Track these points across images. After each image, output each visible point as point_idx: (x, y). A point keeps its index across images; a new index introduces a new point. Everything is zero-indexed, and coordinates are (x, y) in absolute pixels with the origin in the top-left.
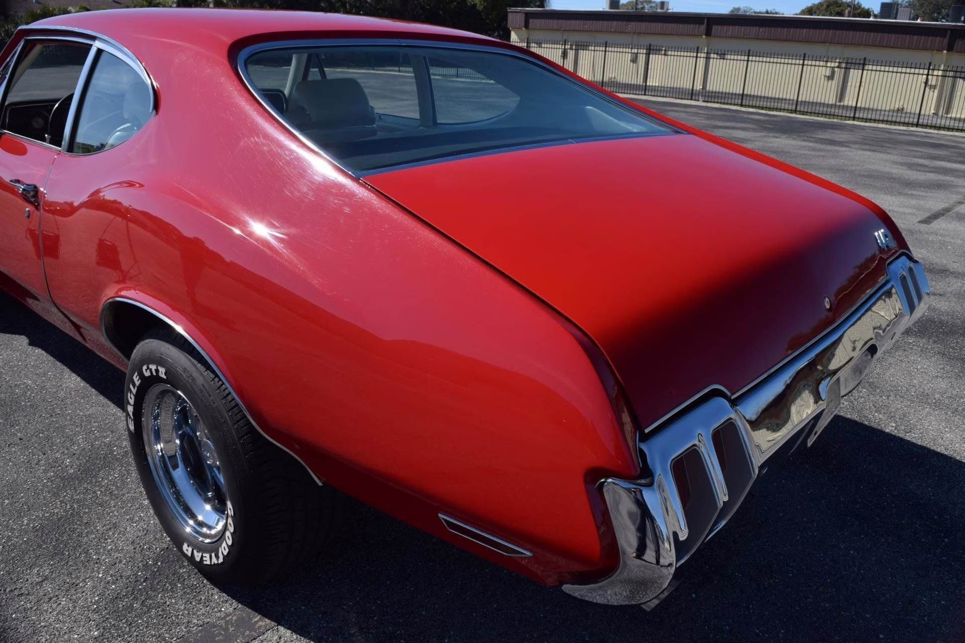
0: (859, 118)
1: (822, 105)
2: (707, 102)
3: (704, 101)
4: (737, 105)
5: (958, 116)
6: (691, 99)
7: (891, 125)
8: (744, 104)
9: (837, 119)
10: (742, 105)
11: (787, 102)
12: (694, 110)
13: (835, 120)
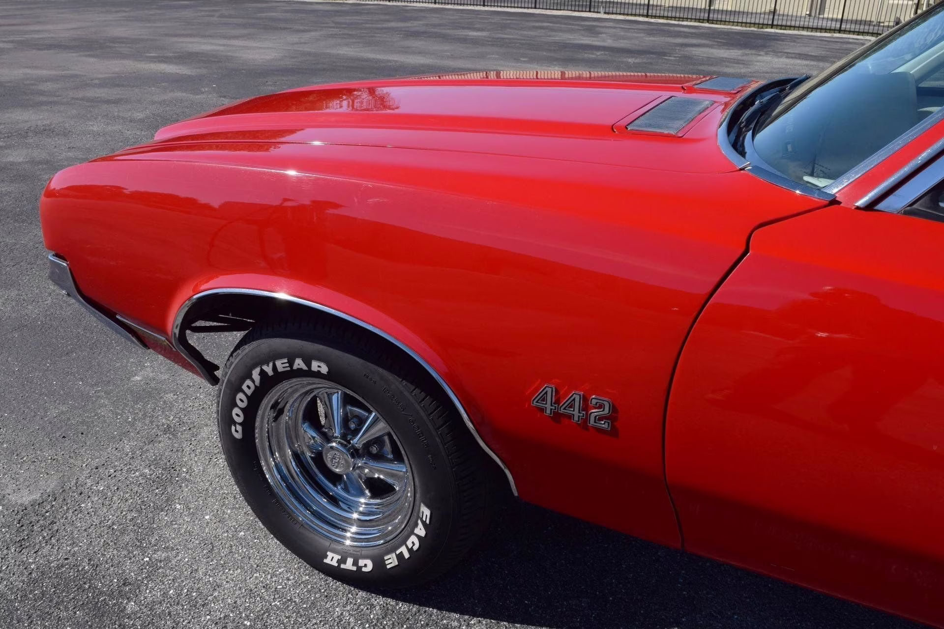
0: (777, 25)
1: (728, 13)
2: (608, 13)
3: (605, 13)
4: (643, 16)
5: (830, 16)
6: (590, 11)
7: (812, 31)
8: (650, 14)
9: (741, 26)
10: (647, 16)
11: (658, 8)
12: (611, 24)
13: (752, 29)
